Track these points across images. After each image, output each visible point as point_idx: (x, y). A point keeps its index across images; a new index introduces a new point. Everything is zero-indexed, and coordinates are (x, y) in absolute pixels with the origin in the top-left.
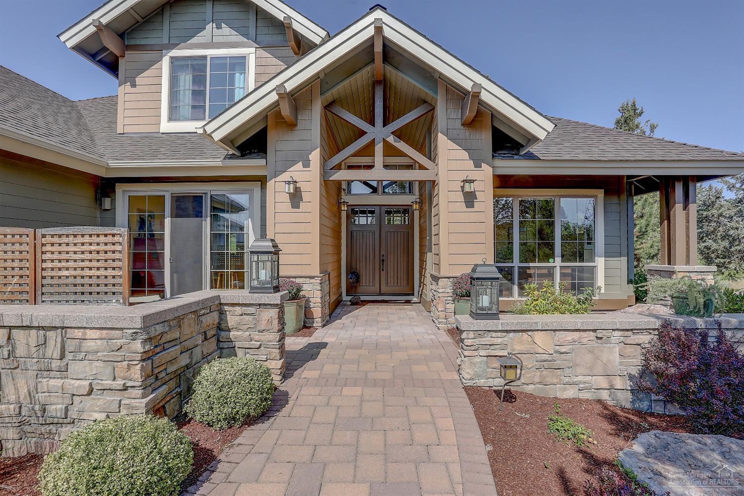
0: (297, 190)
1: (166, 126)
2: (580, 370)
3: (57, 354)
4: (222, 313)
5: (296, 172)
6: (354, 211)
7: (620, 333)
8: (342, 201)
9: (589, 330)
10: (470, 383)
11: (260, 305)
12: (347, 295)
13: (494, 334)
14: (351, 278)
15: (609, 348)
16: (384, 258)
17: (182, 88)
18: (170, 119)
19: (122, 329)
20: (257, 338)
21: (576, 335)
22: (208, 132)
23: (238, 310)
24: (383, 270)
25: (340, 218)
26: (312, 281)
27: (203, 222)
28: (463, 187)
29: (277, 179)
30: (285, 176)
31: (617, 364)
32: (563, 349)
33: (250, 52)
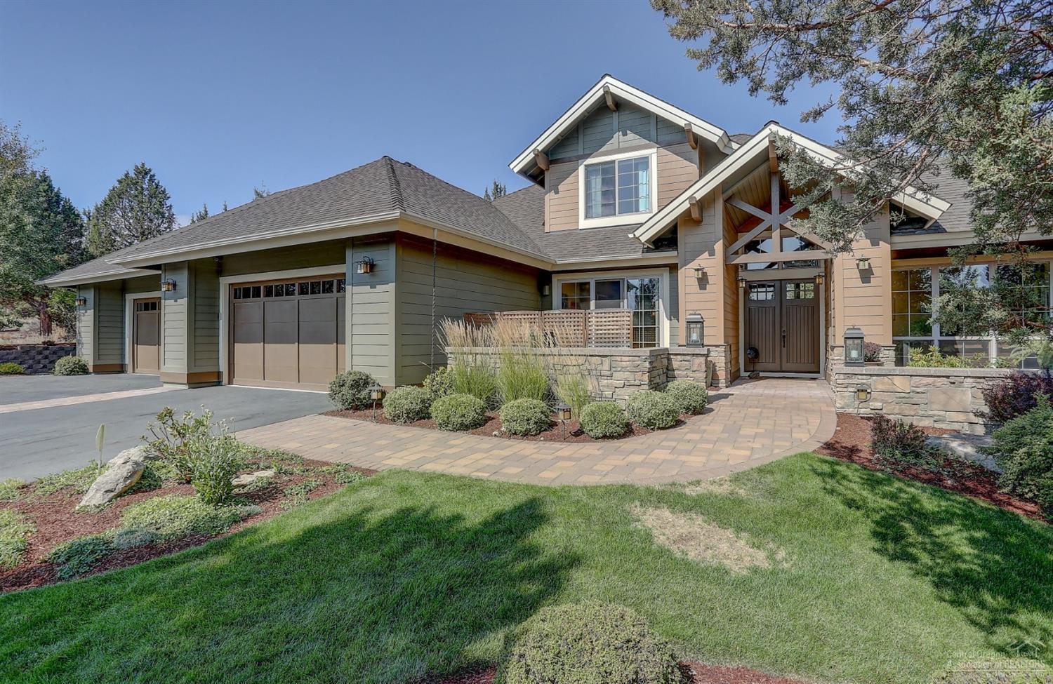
0: (704, 274)
1: (584, 224)
2: (934, 407)
3: (608, 369)
4: (669, 359)
5: (704, 261)
6: (751, 286)
7: (972, 380)
8: (740, 278)
9: (943, 377)
10: (842, 411)
11: (693, 354)
12: (745, 371)
13: (860, 377)
14: (750, 354)
15: (962, 390)
16: (785, 334)
17: (593, 190)
18: (587, 217)
19: (639, 357)
20: (691, 375)
21: (930, 380)
22: (637, 236)
23: (679, 357)
24: (784, 346)
25: (738, 295)
26: (717, 349)
27: (621, 303)
28: (858, 265)
29: (686, 267)
30: (694, 265)
31: (969, 403)
32: (919, 390)
33: (653, 153)
